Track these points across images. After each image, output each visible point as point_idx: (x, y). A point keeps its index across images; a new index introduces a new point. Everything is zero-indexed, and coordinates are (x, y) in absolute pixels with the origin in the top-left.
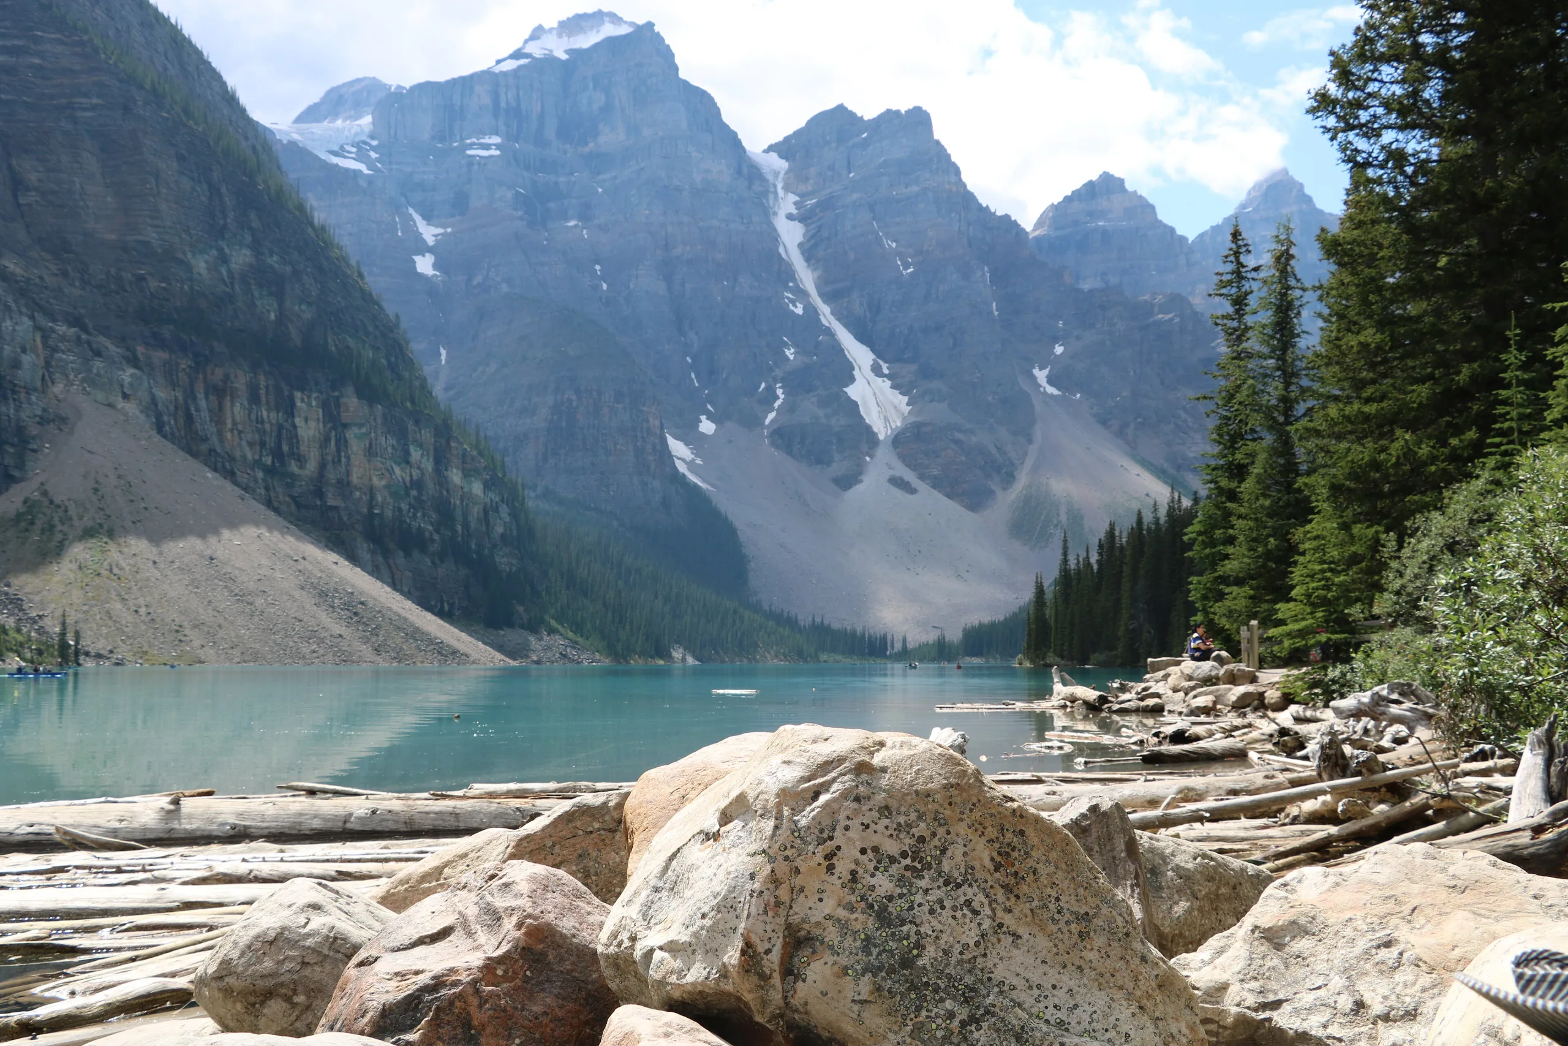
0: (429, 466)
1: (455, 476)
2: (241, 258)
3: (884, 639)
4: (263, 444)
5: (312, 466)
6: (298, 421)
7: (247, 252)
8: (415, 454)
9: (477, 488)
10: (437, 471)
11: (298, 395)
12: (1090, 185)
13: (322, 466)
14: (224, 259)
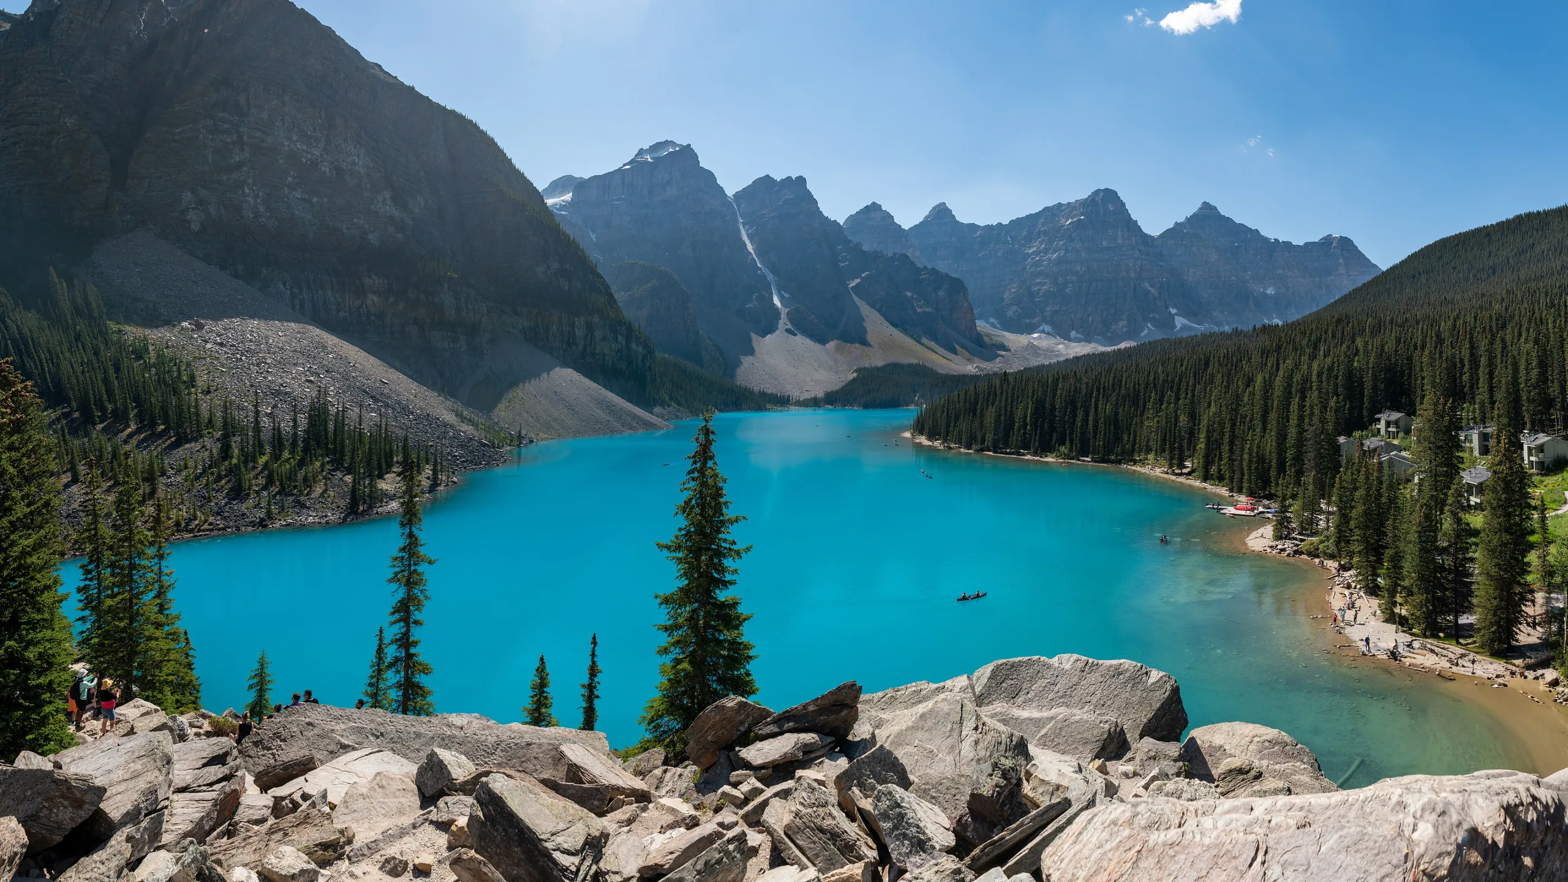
0: (624, 342)
1: (633, 345)
2: (555, 266)
3: (789, 397)
4: (563, 340)
5: (581, 347)
6: (576, 330)
7: (557, 264)
8: (620, 338)
9: (640, 349)
10: (627, 344)
11: (576, 319)
12: (867, 207)
13: (585, 346)
14: (549, 268)
